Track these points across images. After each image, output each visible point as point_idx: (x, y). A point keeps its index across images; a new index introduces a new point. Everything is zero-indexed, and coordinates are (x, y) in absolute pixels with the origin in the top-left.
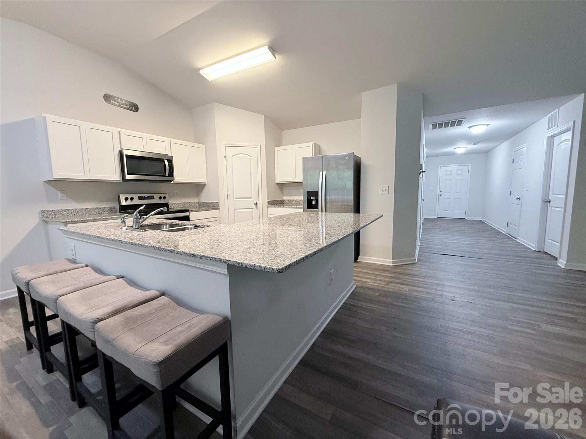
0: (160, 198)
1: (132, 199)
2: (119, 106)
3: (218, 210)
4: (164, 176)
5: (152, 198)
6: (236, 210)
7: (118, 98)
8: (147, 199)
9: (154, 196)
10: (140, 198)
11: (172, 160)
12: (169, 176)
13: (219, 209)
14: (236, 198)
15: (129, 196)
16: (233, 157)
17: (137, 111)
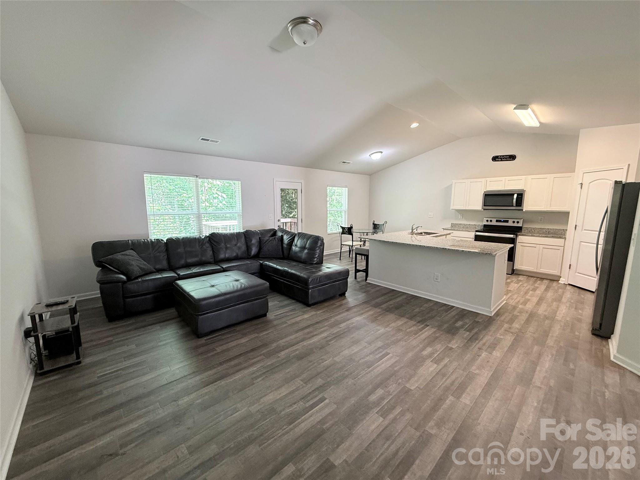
0: (514, 222)
1: (491, 221)
2: (502, 160)
3: (564, 240)
4: (513, 206)
5: (507, 221)
6: (582, 243)
7: (501, 156)
8: (502, 222)
9: (508, 221)
10: (497, 221)
11: (522, 194)
12: (517, 206)
13: (565, 238)
14: (585, 230)
15: (489, 219)
16: (591, 183)
17: (514, 160)
